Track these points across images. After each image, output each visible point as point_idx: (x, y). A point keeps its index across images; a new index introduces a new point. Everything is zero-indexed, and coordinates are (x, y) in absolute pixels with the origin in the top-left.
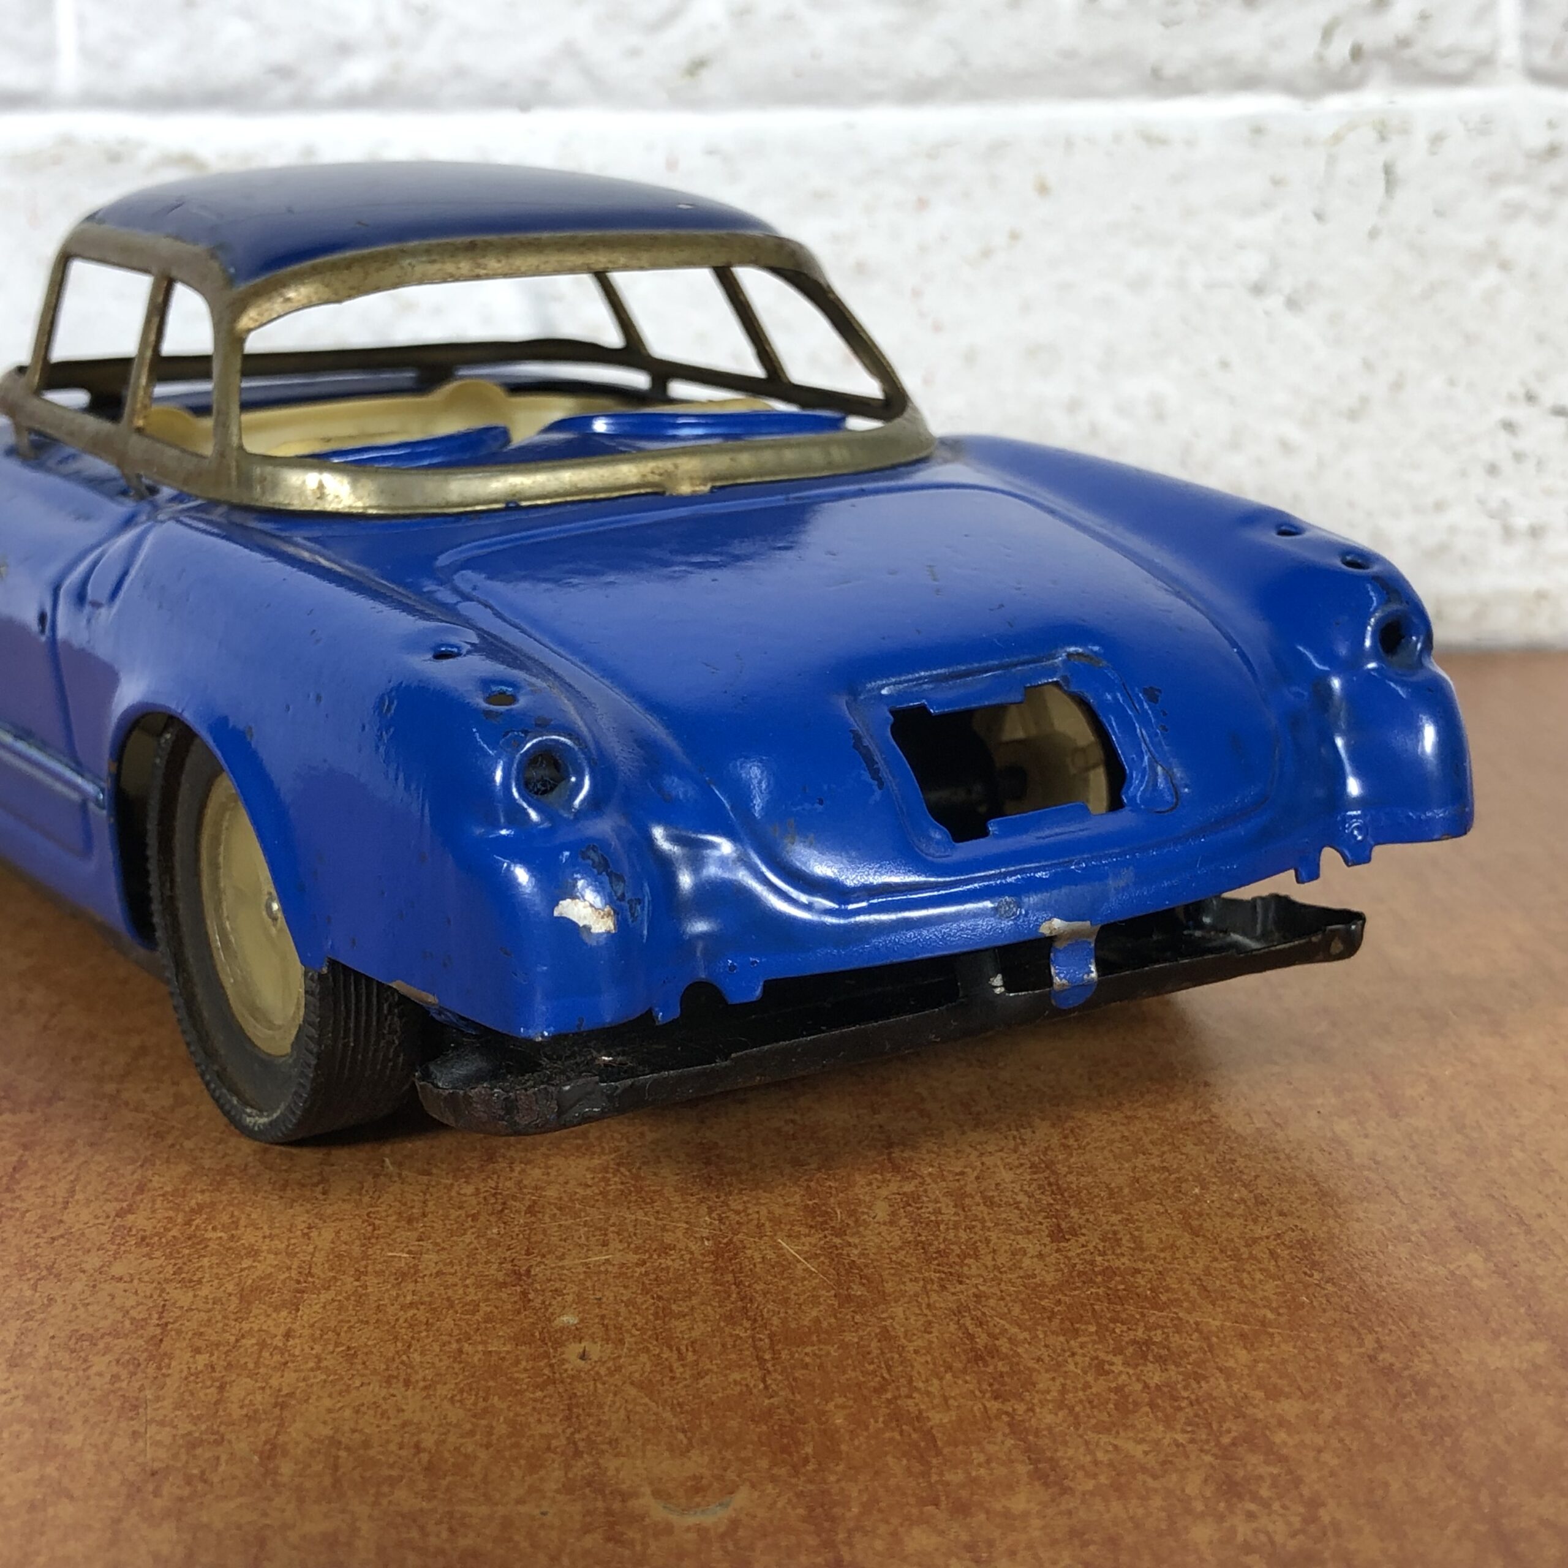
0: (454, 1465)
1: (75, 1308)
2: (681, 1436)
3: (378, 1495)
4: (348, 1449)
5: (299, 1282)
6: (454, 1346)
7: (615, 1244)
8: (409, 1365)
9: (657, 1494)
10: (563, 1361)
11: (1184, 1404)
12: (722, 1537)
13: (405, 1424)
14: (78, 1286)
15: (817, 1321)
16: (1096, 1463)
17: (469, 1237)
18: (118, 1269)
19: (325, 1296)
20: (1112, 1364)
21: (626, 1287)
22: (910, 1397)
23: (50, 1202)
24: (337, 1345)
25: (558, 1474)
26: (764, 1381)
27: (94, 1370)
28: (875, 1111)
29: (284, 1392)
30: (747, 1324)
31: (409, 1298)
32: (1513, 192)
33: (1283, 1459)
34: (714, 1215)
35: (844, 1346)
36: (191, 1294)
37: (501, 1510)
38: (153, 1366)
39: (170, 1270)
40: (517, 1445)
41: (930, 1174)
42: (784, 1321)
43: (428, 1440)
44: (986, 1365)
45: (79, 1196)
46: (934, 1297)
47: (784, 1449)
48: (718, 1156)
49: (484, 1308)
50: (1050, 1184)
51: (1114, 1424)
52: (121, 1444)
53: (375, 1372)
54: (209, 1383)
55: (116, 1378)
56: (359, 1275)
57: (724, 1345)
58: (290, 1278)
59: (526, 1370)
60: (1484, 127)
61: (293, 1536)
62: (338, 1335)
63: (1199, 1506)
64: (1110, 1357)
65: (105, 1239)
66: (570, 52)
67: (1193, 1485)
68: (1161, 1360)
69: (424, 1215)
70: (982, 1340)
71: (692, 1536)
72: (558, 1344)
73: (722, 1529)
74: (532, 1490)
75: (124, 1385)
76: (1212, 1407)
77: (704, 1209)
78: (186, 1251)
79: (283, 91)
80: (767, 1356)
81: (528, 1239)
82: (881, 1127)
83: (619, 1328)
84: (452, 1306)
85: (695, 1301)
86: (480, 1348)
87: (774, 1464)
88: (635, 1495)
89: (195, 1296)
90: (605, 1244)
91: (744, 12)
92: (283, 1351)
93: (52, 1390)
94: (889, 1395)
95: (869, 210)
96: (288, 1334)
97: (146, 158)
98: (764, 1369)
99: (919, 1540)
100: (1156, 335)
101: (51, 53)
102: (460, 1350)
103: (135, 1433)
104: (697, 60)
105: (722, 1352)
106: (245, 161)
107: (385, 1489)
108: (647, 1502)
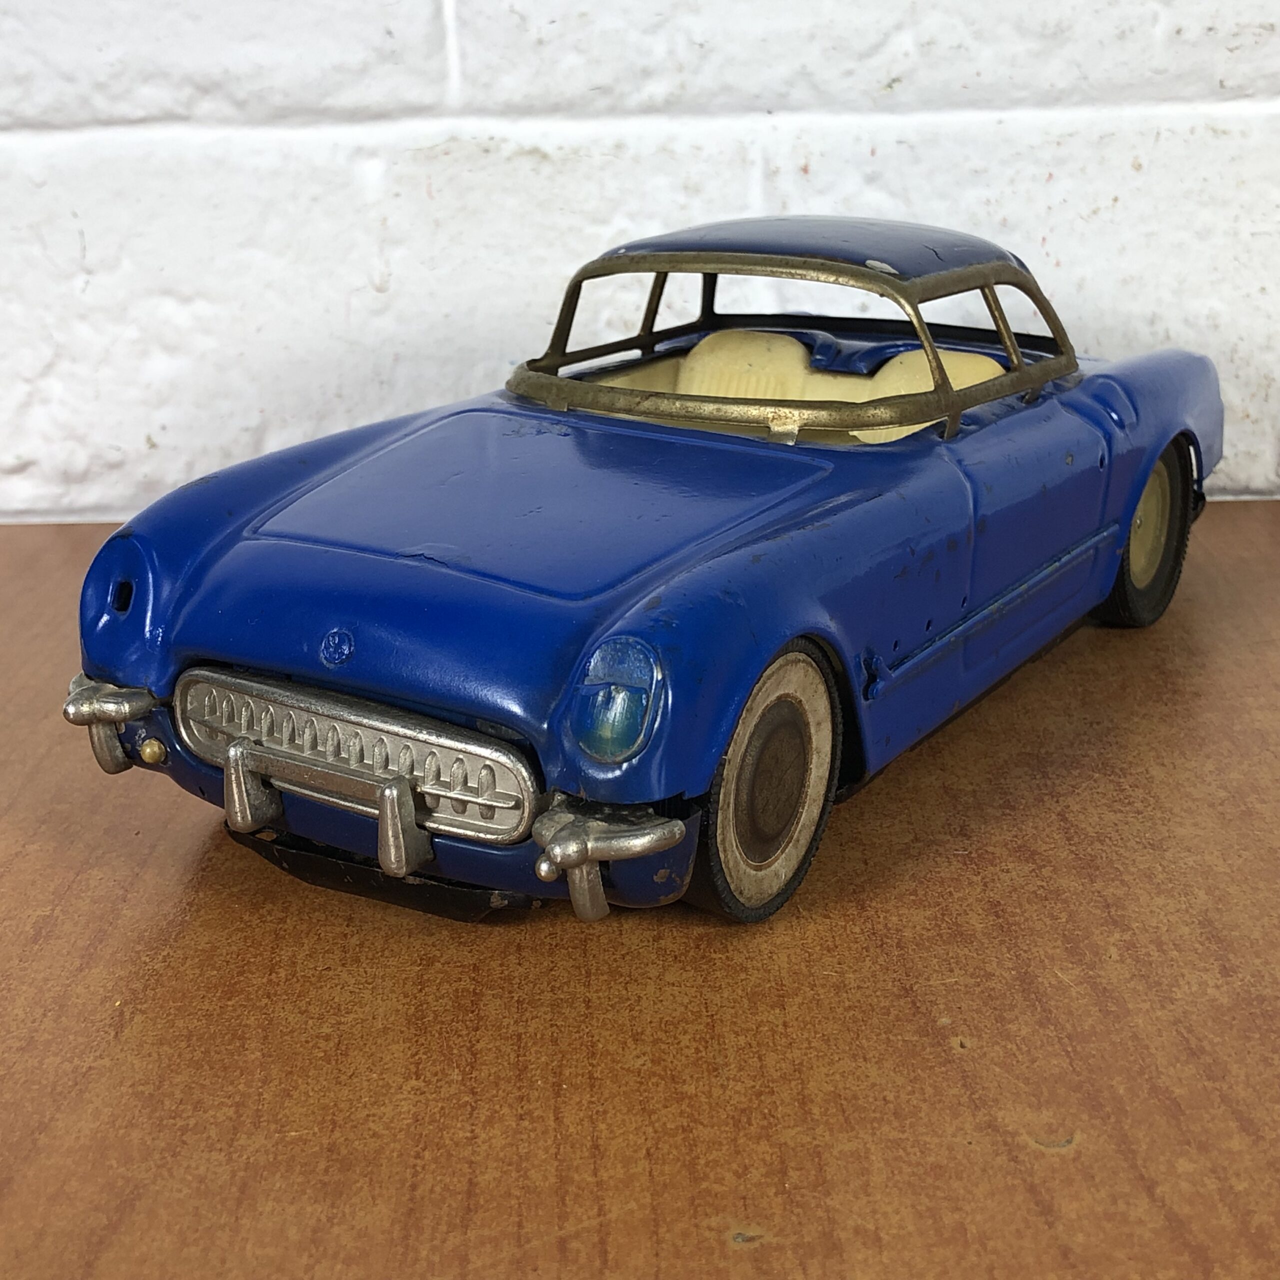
0: (909, 1112)
1: (655, 1003)
2: (1033, 1099)
3: (873, 1128)
4: (845, 1099)
5: (778, 990)
6: (884, 1036)
7: (957, 971)
8: (862, 1048)
9: (1029, 1133)
10: (951, 1048)
12: (1074, 1160)
13: (873, 1085)
14: (651, 988)
15: (1093, 1027)
17: (868, 963)
18: (669, 978)
19: (798, 1000)
20: (1273, 1059)
21: (973, 1000)
22: (1159, 1078)
24: (816, 1033)
25: (970, 1119)
26: (1071, 1065)
27: (682, 1044)
28: (1092, 881)
29: (796, 1063)
30: (1052, 1028)
31: (847, 1004)
34: (1012, 952)
35: (1113, 1044)
36: (718, 996)
37: (945, 1140)
38: (715, 1042)
39: (700, 980)
40: (941, 1101)
41: (1137, 927)
42: (1073, 1026)
43: (891, 1097)
44: (1199, 1058)
46: (1159, 1013)
47: (1094, 1109)
48: (1002, 910)
49: (894, 1012)
50: (1213, 936)
52: (717, 1092)
53: (844, 1052)
54: (752, 1055)
55: (697, 1051)
56: (813, 987)
57: (1042, 1041)
58: (771, 987)
59: (931, 1053)
61: (835, 1152)
62: (814, 1026)
64: (1270, 1055)
65: (653, 957)
66: (804, 73)
69: (837, 947)
70: (1193, 1043)
71: (1056, 1159)
72: (945, 1037)
73: (1072, 1156)
74: (959, 1128)
75: (704, 1054)
77: (1005, 950)
78: (705, 967)
79: (603, 102)
80: (1069, 1049)
81: (904, 966)
82: (1099, 892)
83: (977, 1028)
84: (873, 1010)
85: (1017, 1011)
86: (899, 1037)
87: (1091, 1117)
88: (1017, 1134)
89: (722, 997)
90: (951, 971)
91: (928, 44)
92: (787, 1036)
93: (665, 1057)
94: (1147, 1076)
95: (1012, 181)
96: (785, 1025)
97: (507, 149)
98: (1068, 1056)
99: (1184, 1165)
100: (1216, 269)
101: (442, 77)
102: (888, 1038)
103: (722, 1085)
104: (894, 76)
105: (1042, 1046)
106: (576, 151)
107: (875, 1125)
108: (1024, 1138)
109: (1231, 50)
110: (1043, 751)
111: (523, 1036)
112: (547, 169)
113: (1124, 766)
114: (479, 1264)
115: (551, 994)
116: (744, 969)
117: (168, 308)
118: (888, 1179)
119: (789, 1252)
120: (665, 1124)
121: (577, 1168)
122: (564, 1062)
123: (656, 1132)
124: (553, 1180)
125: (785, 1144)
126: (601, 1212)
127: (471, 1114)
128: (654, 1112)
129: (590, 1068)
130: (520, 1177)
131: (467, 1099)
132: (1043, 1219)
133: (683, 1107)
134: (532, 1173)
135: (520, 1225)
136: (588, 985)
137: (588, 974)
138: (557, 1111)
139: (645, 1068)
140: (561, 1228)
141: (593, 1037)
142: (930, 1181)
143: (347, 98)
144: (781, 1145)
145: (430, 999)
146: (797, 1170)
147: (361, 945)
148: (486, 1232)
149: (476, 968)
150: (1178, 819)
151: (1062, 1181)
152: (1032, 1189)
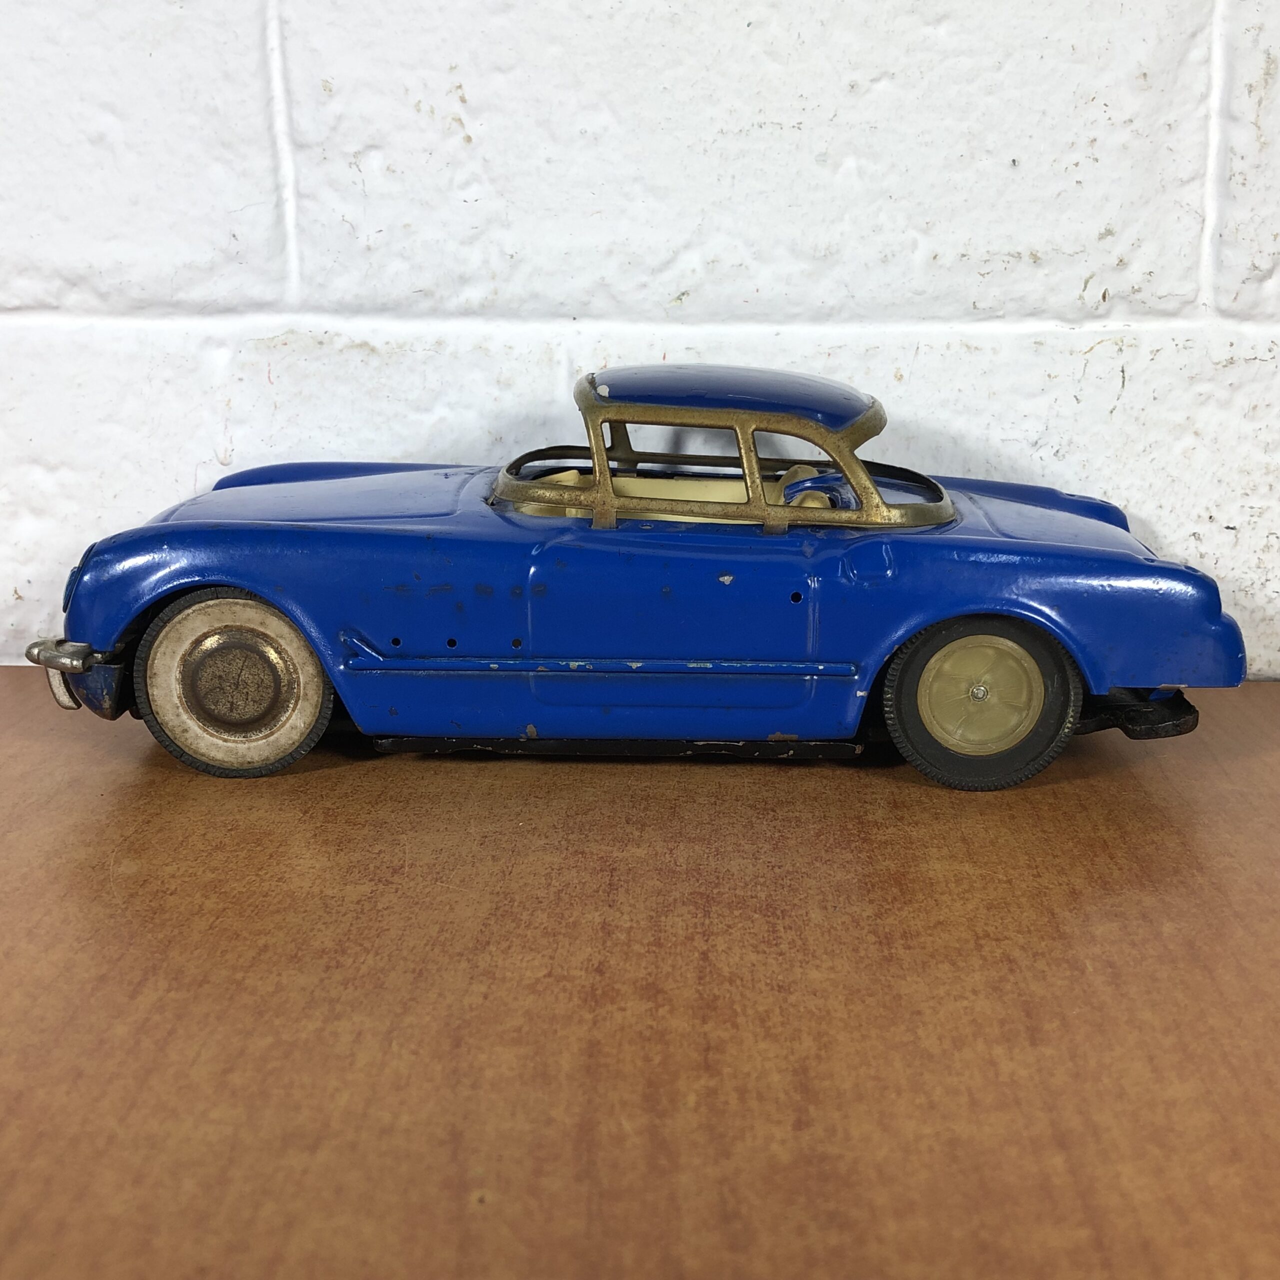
2: (527, 1266)
4: (322, 1260)
7: (519, 1115)
8: (374, 1199)
10: (468, 1203)
15: (632, 1183)
17: (432, 1103)
18: (214, 1114)
19: (335, 1143)
21: (520, 1148)
28: (704, 1023)
30: (588, 1183)
32: (1204, 387)
34: (587, 1096)
35: (644, 1203)
39: (245, 1117)
41: (728, 1073)
43: (372, 1257)
44: (729, 1224)
46: (709, 1170)
48: (599, 1051)
49: (429, 1158)
50: (801, 1085)
60: (1188, 345)
64: (809, 1222)
66: (603, 285)
70: (731, 1205)
72: (468, 1190)
79: (426, 304)
80: (595, 1208)
82: (705, 1034)
85: (559, 1162)
90: (514, 1115)
91: (713, 262)
97: (339, 343)
101: (282, 278)
104: (683, 291)
106: (400, 347)
109: (983, 275)
110: (715, 891)
112: (375, 362)
113: (787, 908)
115: (79, 1127)
117: (38, 474)
143: (197, 294)
150: (818, 962)
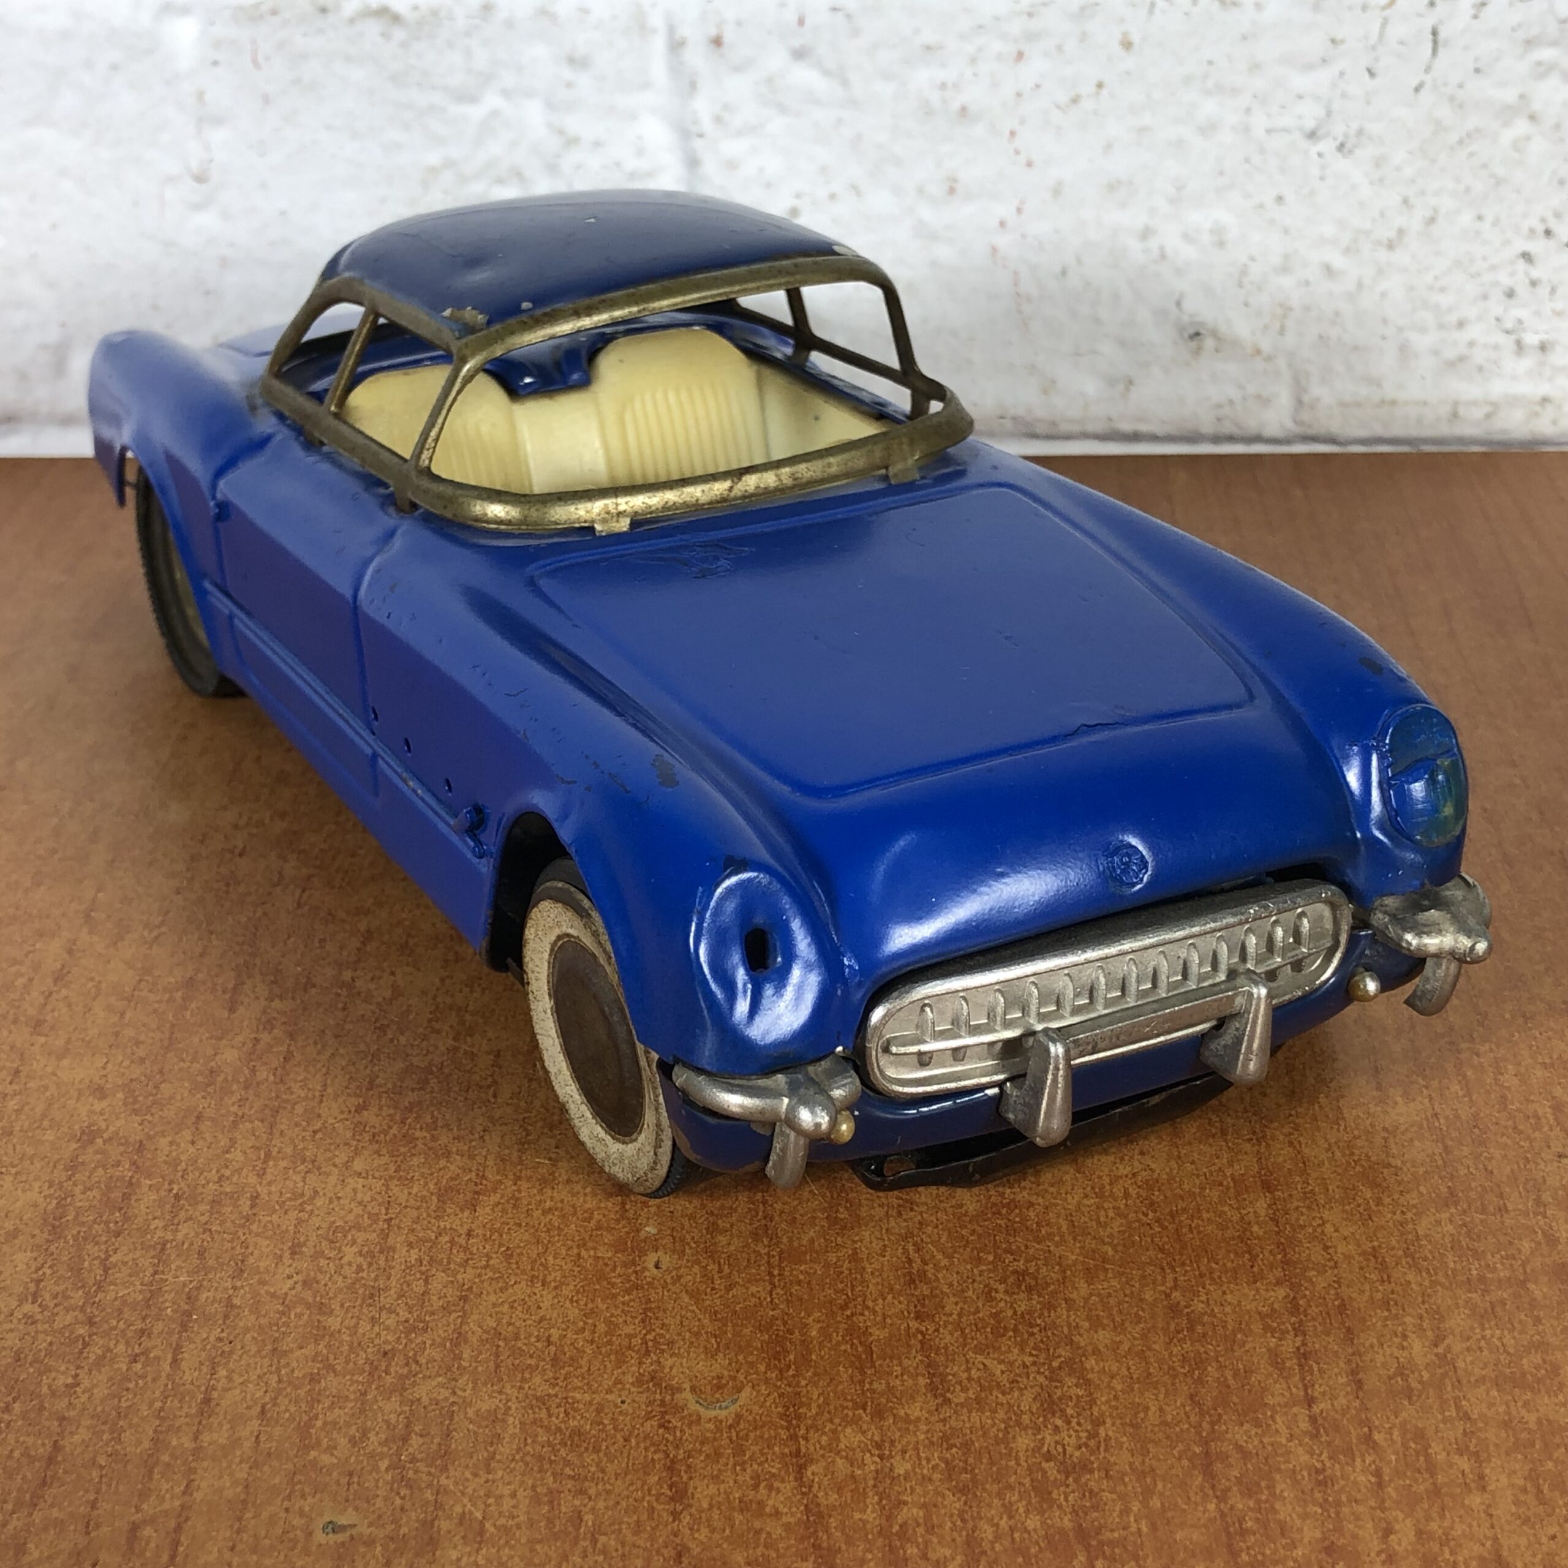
0: (571, 1358)
1: (331, 1202)
2: (713, 1341)
3: (523, 1380)
5: (476, 1184)
6: (575, 1251)
9: (693, 1389)
10: (645, 1269)
11: (1036, 1330)
12: (730, 1427)
13: (542, 1319)
14: (333, 1180)
15: (812, 1241)
16: (969, 1379)
19: (495, 1198)
21: (690, 1202)
22: (862, 1314)
23: (310, 1095)
24: (500, 1245)
25: (634, 1369)
26: (771, 1296)
27: (345, 1261)
29: (466, 1287)
31: (548, 1204)
33: (1088, 1382)
36: (406, 1192)
37: (597, 1398)
38: (383, 1258)
39: (392, 1168)
40: (610, 1343)
42: (791, 1240)
43: (555, 1333)
45: (330, 1090)
46: (892, 1223)
47: (776, 1356)
49: (596, 1216)
51: (987, 1346)
52: (364, 1327)
53: (524, 1272)
54: (418, 1276)
55: (360, 1269)
56: (516, 1179)
57: (749, 1260)
58: (470, 1179)
59: (620, 1276)
61: (471, 1412)
62: (501, 1236)
63: (1026, 1419)
65: (349, 1134)
67: (1027, 1401)
68: (1030, 1289)
70: (917, 1265)
71: (711, 1426)
72: (643, 1253)
73: (730, 1422)
74: (618, 1382)
75: (365, 1274)
76: (1053, 1334)
78: (402, 1150)
80: (776, 1272)
83: (682, 1240)
84: (575, 1214)
86: (592, 1253)
87: (768, 1367)
88: (679, 1390)
89: (410, 1194)
92: (466, 1249)
93: (320, 1276)
94: (848, 1313)
95: (973, 61)
96: (469, 1234)
97: (349, 8)
98: (772, 1283)
99: (850, 1437)
100: (1221, 173)
102: (579, 1254)
103: (373, 1318)
105: (747, 1267)
106: (435, 13)
107: (527, 1375)
108: (687, 1396)
111: (169, 1245)
112: (399, 34)
114: (36, 1554)
115: (216, 1186)
116: (448, 1154)
118: (519, 1450)
119: (379, 1548)
120: (293, 1371)
121: (179, 1429)
122: (205, 1283)
123: (280, 1381)
124: (146, 1444)
125: (419, 1400)
126: (187, 1491)
127: (81, 1352)
128: (285, 1353)
129: (231, 1292)
130: (113, 1439)
131: (81, 1331)
132: (671, 1507)
133: (320, 1347)
134: (127, 1436)
135: (94, 1505)
136: (261, 1175)
137: (268, 1155)
138: (178, 1349)
139: (293, 1292)
140: (138, 1509)
141: (247, 1248)
142: (563, 1452)
144: (412, 1402)
145: (78, 1190)
146: (421, 1436)
147: (18, 1112)
148: (55, 1513)
149: (141, 1147)
151: (708, 1456)
152: (671, 1467)
